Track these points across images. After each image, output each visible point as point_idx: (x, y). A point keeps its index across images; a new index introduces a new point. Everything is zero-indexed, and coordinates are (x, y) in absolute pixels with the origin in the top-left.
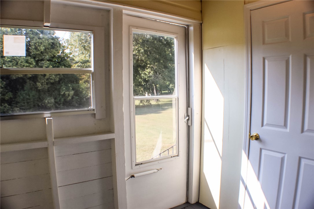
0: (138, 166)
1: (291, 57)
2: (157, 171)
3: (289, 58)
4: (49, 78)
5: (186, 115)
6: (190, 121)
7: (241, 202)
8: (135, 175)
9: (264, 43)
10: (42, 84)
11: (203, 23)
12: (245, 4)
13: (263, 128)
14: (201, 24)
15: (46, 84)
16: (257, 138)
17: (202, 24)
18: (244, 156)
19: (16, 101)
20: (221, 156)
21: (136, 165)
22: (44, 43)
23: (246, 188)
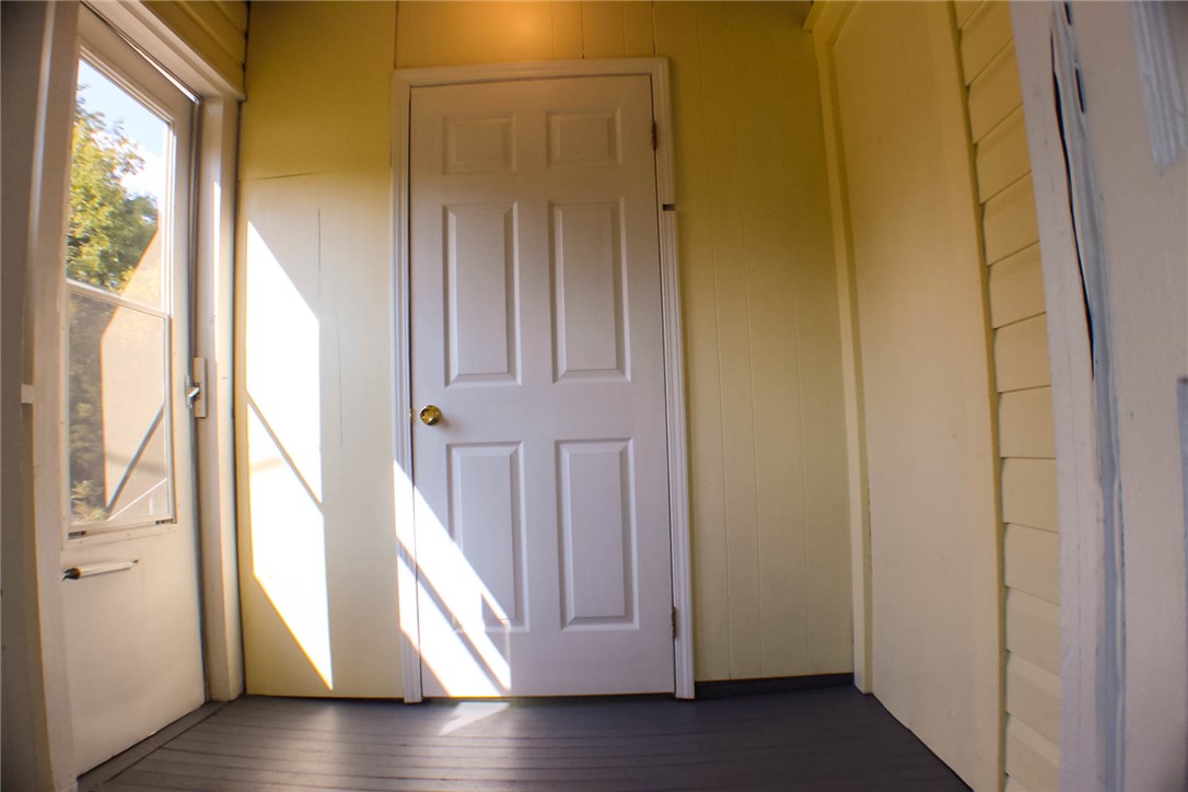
0: (77, 541)
1: (515, 207)
2: (130, 564)
3: (511, 209)
5: (188, 381)
6: (201, 404)
7: (407, 624)
8: (83, 570)
9: (445, 170)
11: (246, 101)
12: (395, 67)
13: (448, 388)
14: (240, 104)
16: (436, 418)
17: (244, 105)
18: (401, 477)
20: (320, 499)
21: (72, 535)
23: (418, 573)
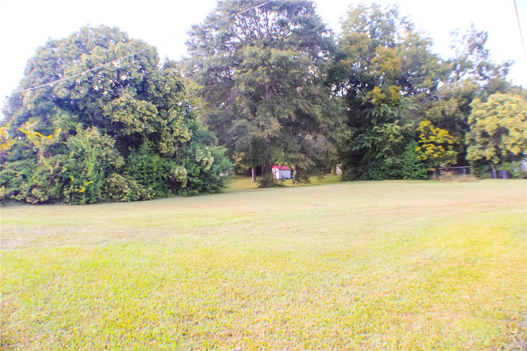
4: (180, 136)
10: (167, 146)
15: (173, 145)
19: (129, 171)
22: (169, 81)
